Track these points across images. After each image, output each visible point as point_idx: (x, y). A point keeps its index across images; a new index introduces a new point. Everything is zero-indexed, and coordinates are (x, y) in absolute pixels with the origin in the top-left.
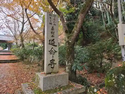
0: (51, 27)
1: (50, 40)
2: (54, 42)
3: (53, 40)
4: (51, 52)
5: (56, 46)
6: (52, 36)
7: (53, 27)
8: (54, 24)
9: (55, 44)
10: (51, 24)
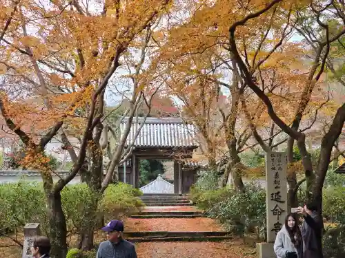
0: (274, 174)
1: (272, 194)
2: (280, 196)
3: (279, 193)
4: (275, 212)
5: (283, 202)
6: (276, 188)
7: (277, 174)
8: (280, 169)
9: (282, 199)
10: (274, 169)
